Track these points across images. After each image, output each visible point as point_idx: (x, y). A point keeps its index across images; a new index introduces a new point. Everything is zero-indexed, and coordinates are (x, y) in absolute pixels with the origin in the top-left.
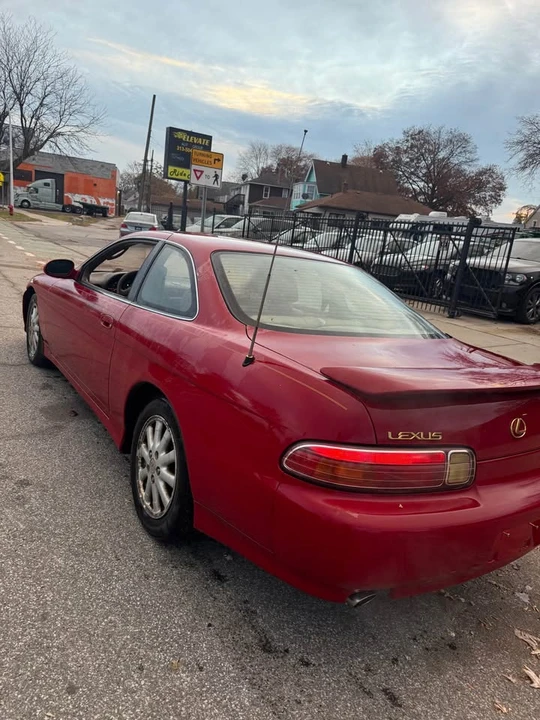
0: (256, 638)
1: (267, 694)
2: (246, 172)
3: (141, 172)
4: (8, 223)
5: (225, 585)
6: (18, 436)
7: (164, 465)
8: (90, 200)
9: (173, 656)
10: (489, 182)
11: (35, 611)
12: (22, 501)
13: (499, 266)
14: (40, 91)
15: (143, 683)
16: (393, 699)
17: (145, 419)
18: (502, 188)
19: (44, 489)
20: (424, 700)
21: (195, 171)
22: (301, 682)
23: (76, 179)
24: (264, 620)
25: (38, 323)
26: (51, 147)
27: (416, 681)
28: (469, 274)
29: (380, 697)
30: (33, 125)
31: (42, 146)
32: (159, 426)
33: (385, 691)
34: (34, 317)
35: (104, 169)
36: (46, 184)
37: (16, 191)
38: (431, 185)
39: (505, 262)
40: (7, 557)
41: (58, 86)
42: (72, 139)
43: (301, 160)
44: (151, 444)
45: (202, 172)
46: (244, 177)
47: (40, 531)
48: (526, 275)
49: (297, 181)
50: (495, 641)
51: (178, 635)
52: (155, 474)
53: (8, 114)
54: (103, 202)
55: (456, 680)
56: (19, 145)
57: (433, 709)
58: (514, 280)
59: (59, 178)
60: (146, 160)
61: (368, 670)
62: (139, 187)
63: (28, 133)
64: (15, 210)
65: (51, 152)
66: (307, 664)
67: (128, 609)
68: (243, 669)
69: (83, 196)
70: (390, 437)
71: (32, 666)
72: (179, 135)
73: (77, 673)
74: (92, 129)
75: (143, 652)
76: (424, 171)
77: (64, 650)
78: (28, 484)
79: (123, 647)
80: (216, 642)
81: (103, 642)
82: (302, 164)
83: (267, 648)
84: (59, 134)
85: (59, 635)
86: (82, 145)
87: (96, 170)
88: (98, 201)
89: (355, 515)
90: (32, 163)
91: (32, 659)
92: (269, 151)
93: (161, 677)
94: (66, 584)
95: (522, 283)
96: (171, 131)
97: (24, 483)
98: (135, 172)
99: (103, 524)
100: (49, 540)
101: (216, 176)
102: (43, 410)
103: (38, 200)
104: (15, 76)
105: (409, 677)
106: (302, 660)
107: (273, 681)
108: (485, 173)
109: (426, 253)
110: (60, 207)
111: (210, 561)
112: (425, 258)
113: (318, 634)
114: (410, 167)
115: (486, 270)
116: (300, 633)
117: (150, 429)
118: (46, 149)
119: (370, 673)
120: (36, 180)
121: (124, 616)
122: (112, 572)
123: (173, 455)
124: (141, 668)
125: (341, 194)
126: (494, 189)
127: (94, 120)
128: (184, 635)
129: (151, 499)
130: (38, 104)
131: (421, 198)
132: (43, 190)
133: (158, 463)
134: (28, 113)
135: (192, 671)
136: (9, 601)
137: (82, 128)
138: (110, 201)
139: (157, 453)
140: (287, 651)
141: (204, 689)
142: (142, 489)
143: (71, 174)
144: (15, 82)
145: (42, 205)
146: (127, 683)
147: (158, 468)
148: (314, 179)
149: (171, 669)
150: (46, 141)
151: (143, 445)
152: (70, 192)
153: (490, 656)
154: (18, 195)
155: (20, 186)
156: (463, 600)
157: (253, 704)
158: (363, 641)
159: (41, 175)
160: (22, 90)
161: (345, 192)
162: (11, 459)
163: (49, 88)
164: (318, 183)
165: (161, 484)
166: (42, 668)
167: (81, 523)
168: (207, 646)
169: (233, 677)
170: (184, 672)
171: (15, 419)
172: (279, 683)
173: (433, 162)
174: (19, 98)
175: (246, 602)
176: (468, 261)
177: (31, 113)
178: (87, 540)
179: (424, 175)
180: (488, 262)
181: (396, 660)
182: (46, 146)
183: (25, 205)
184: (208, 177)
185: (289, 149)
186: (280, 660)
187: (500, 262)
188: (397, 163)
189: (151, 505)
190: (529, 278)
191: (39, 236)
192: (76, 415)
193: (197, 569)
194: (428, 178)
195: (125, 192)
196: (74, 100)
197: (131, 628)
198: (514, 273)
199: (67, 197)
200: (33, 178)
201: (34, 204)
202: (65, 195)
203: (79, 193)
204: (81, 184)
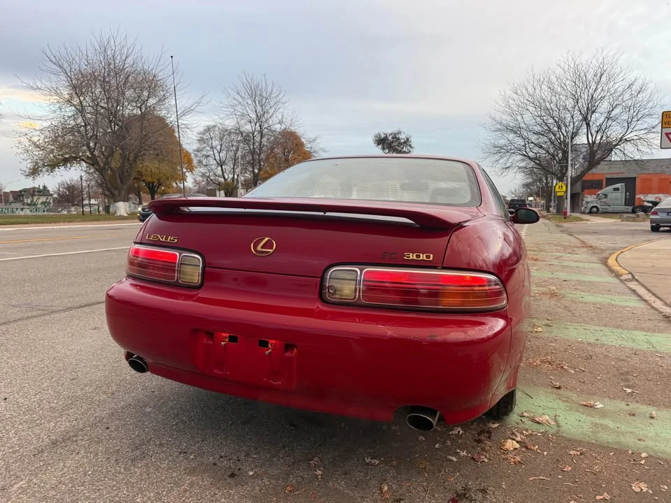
23: (650, 180)
26: (616, 154)
31: (608, 155)
36: (617, 189)
37: (588, 199)
59: (630, 183)
63: (594, 146)
69: (657, 195)
84: (626, 140)
90: (601, 171)
103: (607, 204)
110: (630, 208)
120: (606, 186)
130: (604, 119)
132: (612, 195)
143: (642, 176)
145: (610, 209)
150: (612, 150)
152: (641, 193)
154: (587, 203)
155: (591, 194)
159: (611, 181)
199: (639, 198)
200: (604, 186)
201: (603, 209)
202: (637, 196)
203: (651, 193)
204: (655, 184)
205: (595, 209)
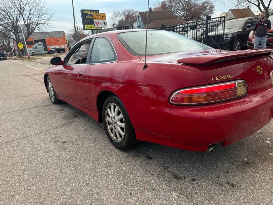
0: (171, 175)
1: (183, 193)
2: (114, 23)
3: (74, 32)
4: (29, 62)
5: (153, 160)
6: (57, 128)
7: (118, 121)
8: (57, 47)
9: (142, 187)
10: (207, 6)
11: (83, 183)
12: (65, 148)
13: (221, 33)
14: (28, 8)
15: (133, 199)
16: (232, 185)
17: (106, 106)
18: (213, 7)
19: (73, 143)
20: (244, 183)
21: (96, 22)
22: (194, 186)
23: (50, 40)
24: (172, 169)
25: (52, 87)
26: (38, 29)
27: (238, 177)
28: (210, 38)
29: (227, 186)
30: (29, 22)
31: (34, 30)
32: (112, 107)
33: (228, 183)
34: (50, 86)
35: (59, 34)
36: (40, 45)
37: (29, 50)
38: (185, 12)
39: (223, 31)
40: (66, 168)
41: (35, 5)
42: (45, 25)
43: (134, 14)
44: (110, 115)
45: (99, 22)
46: (114, 25)
47: (76, 157)
48: (232, 34)
49: (134, 22)
50: (263, 158)
51: (141, 180)
52: (116, 126)
53: (18, 20)
54: (62, 47)
55: (253, 174)
56: (26, 31)
57: (249, 185)
58: (227, 37)
59: (44, 41)
60: (75, 27)
61: (218, 177)
62: (74, 38)
63: (27, 26)
64: (30, 57)
65: (38, 31)
66: (194, 180)
67: (119, 175)
68: (170, 186)
69: (54, 46)
70: (213, 80)
71: (88, 202)
72: (86, 12)
73: (107, 200)
74: (51, 19)
75: (130, 189)
76: (182, 7)
77: (99, 194)
78: (66, 142)
79: (121, 188)
80: (157, 180)
81: (113, 188)
82: (134, 15)
83: (177, 177)
84: (39, 24)
85: (95, 189)
86: (49, 26)
87: (57, 35)
88: (61, 47)
89: (206, 113)
90: (32, 38)
91: (88, 199)
92: (121, 13)
93: (140, 195)
94: (92, 172)
95: (231, 38)
96: (83, 11)
97: (64, 142)
98: (72, 33)
99: (99, 149)
100: (80, 159)
101: (104, 23)
102: (63, 118)
103: (38, 51)
104: (17, 5)
105: (235, 176)
106: (192, 179)
107: (183, 188)
108: (205, 3)
109: (192, 36)
110: (47, 52)
111: (144, 153)
112: (192, 37)
113: (195, 169)
114: (176, 7)
115: (216, 36)
116: (187, 170)
117: (109, 110)
118: (36, 31)
119: (219, 178)
120: (35, 44)
121: (118, 178)
122: (108, 164)
123: (121, 116)
124: (131, 194)
125: (152, 23)
126: (210, 8)
127: (52, 15)
128: (144, 180)
129: (116, 136)
130: (29, 14)
131: (183, 18)
132: (39, 47)
133: (115, 121)
134: (26, 18)
135: (151, 191)
136: (72, 182)
137: (48, 19)
138: (65, 46)
139: (114, 117)
140: (185, 177)
141: (158, 196)
142: (111, 133)
143: (48, 39)
144: (18, 7)
145: (40, 53)
146: (127, 200)
147: (116, 122)
148: (140, 19)
149: (142, 192)
150: (35, 28)
151: (107, 117)
152: (49, 46)
153: (263, 163)
154: (30, 51)
155: (30, 47)
156: (245, 147)
157: (178, 197)
158: (213, 168)
159: (37, 41)
160: (21, 10)
161: (153, 22)
162: (56, 135)
163: (31, 7)
164: (142, 21)
165: (119, 128)
166: (92, 201)
167: (91, 151)
168: (153, 181)
169: (168, 190)
170: (148, 192)
171: (53, 123)
172: (186, 188)
173: (185, 3)
174: (21, 13)
175: (163, 164)
176: (208, 34)
177: (27, 18)
178: (95, 156)
179: (182, 9)
180: (216, 32)
181: (228, 172)
182: (36, 29)
183: (33, 54)
184: (101, 24)
185: (128, 11)
186: (183, 180)
187: (221, 32)
188: (171, 6)
189: (117, 138)
190: (233, 36)
191: (42, 63)
192: (76, 117)
193: (140, 157)
194: (184, 9)
195: (70, 42)
196: (42, 9)
197: (122, 182)
198: (227, 35)
199: (49, 48)
200: (34, 43)
201: (37, 53)
202: (48, 47)
203: (52, 45)
204: (53, 42)
205: (34, 54)
